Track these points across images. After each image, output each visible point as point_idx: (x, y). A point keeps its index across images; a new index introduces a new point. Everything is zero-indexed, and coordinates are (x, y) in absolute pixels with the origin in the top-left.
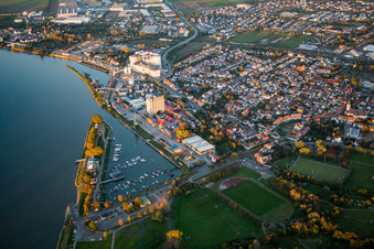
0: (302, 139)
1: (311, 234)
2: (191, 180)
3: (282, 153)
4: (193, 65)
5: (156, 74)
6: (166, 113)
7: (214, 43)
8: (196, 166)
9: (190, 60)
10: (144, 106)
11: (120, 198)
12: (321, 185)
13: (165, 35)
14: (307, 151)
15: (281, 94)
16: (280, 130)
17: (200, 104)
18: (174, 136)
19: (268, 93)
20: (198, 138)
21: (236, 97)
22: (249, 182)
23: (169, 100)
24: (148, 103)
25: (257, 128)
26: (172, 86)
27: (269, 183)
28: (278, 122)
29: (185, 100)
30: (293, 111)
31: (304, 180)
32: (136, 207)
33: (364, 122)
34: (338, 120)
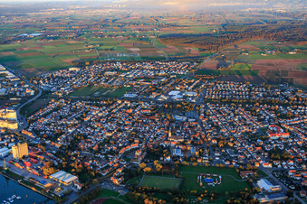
0: (142, 161)
3: (131, 174)
4: (45, 116)
5: (14, 127)
6: (30, 156)
7: (57, 99)
8: (65, 195)
9: (41, 113)
10: (10, 154)
12: (165, 192)
13: (14, 95)
14: (149, 169)
15: (119, 131)
16: (125, 156)
17: (58, 146)
18: (41, 173)
19: (109, 131)
20: (64, 172)
21: (85, 137)
22: (111, 200)
23: (31, 146)
24: (14, 150)
25: (107, 158)
26: (30, 134)
27: (127, 197)
28: (122, 151)
29: (44, 144)
30: (131, 142)
31: (152, 191)
33: (182, 144)
34: (165, 144)
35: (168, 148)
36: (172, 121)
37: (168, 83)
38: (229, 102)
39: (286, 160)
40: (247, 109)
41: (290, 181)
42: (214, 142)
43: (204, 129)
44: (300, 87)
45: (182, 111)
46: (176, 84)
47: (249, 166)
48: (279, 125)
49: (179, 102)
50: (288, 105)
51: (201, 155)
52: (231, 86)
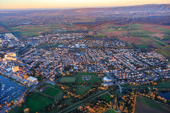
0: (63, 72)
1: (69, 98)
2: (31, 91)
3: (58, 77)
4: (27, 55)
5: (15, 59)
6: (20, 71)
7: (33, 48)
8: (32, 86)
9: (26, 54)
10: (12, 70)
11: (6, 103)
12: (69, 83)
13: (17, 47)
14: (64, 75)
15: (55, 60)
16: (56, 70)
17: (31, 67)
18: (23, 78)
19: (51, 60)
20: (32, 77)
21: (42, 63)
22: (49, 87)
23: (20, 67)
24: (13, 69)
25: (49, 71)
26: (21, 62)
27: (55, 86)
28: (55, 68)
29: (26, 66)
30: (59, 64)
31: (65, 83)
32: (12, 104)
33: (78, 64)
34: (71, 65)
35: (73, 66)
36: (75, 56)
37: (75, 41)
38: (96, 48)
39: (114, 69)
40: (102, 50)
41: (115, 77)
42: (90, 63)
43: (86, 58)
44: (121, 42)
45: (79, 52)
46: (78, 41)
47: (101, 72)
48: (113, 56)
49: (78, 48)
50: (117, 48)
51: (84, 68)
52: (97, 42)
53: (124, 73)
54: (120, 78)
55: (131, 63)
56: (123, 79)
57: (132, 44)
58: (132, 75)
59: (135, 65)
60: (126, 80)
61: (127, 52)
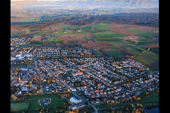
12: (20, 112)
33: (27, 84)
34: (17, 85)
35: (19, 87)
36: (20, 72)
37: (15, 50)
38: (50, 59)
39: (83, 86)
40: (60, 62)
41: (86, 96)
42: (45, 81)
43: (38, 75)
44: (85, 48)
45: (25, 65)
46: (20, 51)
47: (65, 92)
48: (77, 68)
49: (23, 61)
50: (81, 58)
52: (50, 50)
53: (96, 89)
54: (93, 97)
55: (104, 76)
56: (98, 98)
57: (100, 51)
58: (107, 91)
59: (109, 78)
60: (101, 98)
61: (95, 62)
